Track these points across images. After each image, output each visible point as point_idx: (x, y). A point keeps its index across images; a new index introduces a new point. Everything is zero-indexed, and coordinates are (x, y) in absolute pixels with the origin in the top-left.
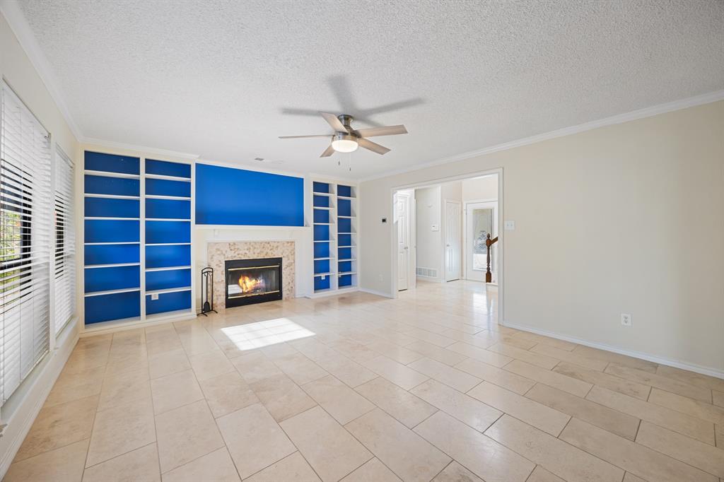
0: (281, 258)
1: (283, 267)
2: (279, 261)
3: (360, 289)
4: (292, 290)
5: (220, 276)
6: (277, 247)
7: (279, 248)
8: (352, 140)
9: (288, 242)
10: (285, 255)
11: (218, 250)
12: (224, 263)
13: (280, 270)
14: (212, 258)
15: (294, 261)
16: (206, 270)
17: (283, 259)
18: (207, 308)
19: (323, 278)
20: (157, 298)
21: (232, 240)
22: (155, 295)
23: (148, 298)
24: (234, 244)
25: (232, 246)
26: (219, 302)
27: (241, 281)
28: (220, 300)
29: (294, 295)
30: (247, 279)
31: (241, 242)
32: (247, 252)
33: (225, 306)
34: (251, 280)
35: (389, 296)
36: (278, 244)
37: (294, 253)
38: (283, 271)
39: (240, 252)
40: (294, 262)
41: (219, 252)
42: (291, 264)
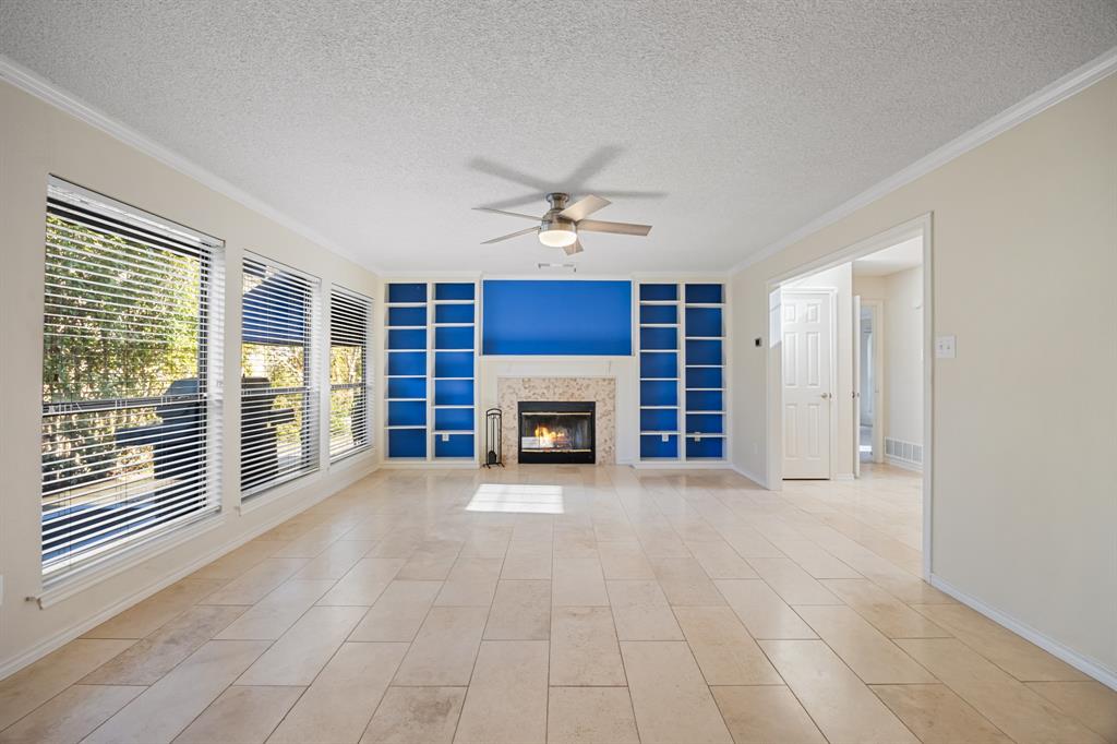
0: (594, 403)
1: (597, 416)
2: (591, 406)
3: (732, 466)
4: (610, 451)
5: (511, 421)
6: (588, 386)
7: (591, 388)
8: (561, 229)
9: (604, 380)
10: (600, 399)
11: (509, 387)
12: (516, 405)
13: (592, 420)
14: (502, 397)
15: (614, 407)
16: (494, 411)
17: (597, 404)
18: (493, 459)
19: (665, 439)
20: (447, 440)
21: (527, 375)
22: (446, 435)
23: (439, 438)
24: (529, 380)
25: (527, 382)
26: (511, 454)
27: (537, 432)
28: (511, 452)
29: (615, 459)
30: (545, 430)
31: (537, 378)
32: (545, 391)
33: (517, 460)
34: (550, 432)
35: (763, 484)
36: (590, 382)
37: (614, 396)
38: (597, 422)
39: (537, 391)
40: (614, 410)
41: (511, 391)
42: (608, 413)
